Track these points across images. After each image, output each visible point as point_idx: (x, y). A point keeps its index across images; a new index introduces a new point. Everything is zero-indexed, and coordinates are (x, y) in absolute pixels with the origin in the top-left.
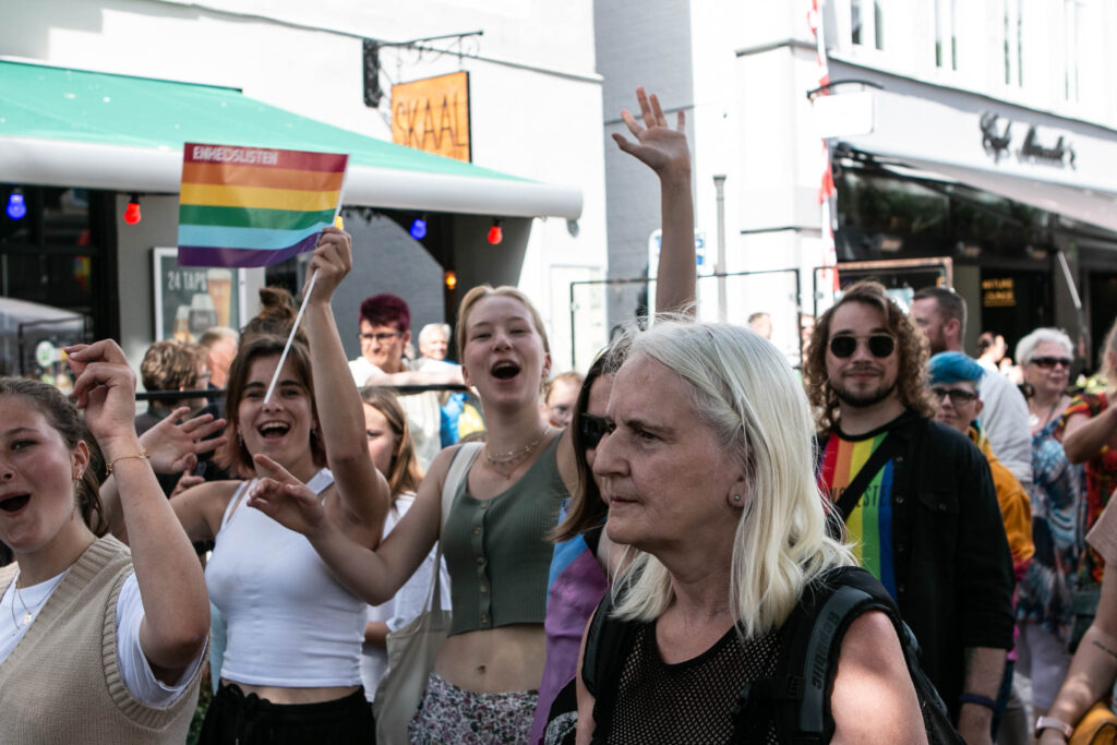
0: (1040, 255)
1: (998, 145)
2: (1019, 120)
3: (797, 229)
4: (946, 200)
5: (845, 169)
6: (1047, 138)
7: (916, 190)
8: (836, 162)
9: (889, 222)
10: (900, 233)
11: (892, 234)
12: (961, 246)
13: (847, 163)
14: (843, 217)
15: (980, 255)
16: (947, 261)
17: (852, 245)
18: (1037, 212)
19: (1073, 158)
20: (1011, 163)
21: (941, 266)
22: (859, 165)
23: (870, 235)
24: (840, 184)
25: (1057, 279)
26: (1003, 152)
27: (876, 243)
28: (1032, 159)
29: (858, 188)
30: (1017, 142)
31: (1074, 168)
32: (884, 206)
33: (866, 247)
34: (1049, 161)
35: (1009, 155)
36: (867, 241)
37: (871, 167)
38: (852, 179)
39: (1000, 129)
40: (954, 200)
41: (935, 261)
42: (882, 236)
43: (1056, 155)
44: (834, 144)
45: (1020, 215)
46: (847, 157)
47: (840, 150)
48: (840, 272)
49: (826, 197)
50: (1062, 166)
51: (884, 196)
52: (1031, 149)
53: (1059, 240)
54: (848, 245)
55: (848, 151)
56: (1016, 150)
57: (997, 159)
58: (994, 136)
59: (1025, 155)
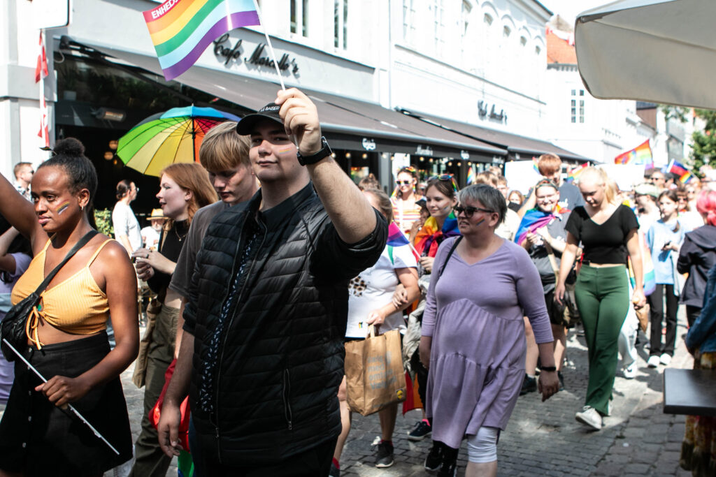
1: (229, 55)
2: (248, 40)
3: (14, 99)
6: (273, 54)
8: (60, 51)
13: (76, 53)
17: (79, 115)
19: (295, 69)
20: (241, 68)
22: (86, 56)
23: (97, 107)
26: (234, 60)
27: (99, 114)
28: (259, 67)
31: (297, 77)
33: (94, 116)
35: (239, 63)
36: (94, 113)
39: (231, 44)
43: (282, 66)
44: (59, 37)
46: (74, 49)
49: (43, 76)
50: (288, 75)
52: (258, 59)
54: (75, 114)
55: (67, 43)
56: (245, 59)
57: (226, 63)
58: (225, 48)
59: (254, 64)
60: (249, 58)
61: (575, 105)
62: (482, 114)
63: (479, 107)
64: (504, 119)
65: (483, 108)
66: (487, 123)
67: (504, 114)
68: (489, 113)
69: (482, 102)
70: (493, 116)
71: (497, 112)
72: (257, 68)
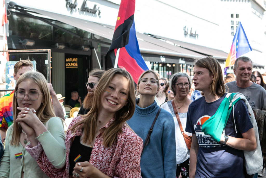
0: (87, 49)
1: (72, 7)
4: (52, 26)
5: (12, 13)
6: (90, 5)
7: (40, 22)
8: (9, 10)
9: (30, 34)
10: (34, 39)
11: (31, 39)
12: (57, 44)
13: (13, 10)
14: (11, 31)
15: (64, 48)
16: (49, 50)
17: (14, 43)
18: (86, 32)
20: (77, 14)
21: (47, 52)
22: (19, 11)
23: (22, 39)
24: (10, 19)
25: (93, 59)
26: (74, 10)
27: (24, 42)
28: (85, 13)
29: (18, 21)
30: (79, 6)
31: (100, 17)
32: (28, 28)
33: (21, 43)
34: (91, 14)
35: (76, 11)
37: (23, 12)
38: (15, 17)
39: (72, 1)
40: (55, 27)
41: (44, 50)
42: (27, 40)
43: (93, 12)
44: (8, 2)
45: (80, 33)
46: (13, 8)
47: (11, 5)
48: (9, 53)
49: (4, 23)
50: (96, 16)
51: (28, 24)
53: (94, 44)
54: (13, 43)
55: (14, 6)
56: (79, 9)
57: (71, 12)
58: (70, 3)
59: (82, 11)
60: (80, 8)
61: (233, 24)
62: (186, 34)
63: (184, 30)
64: (197, 36)
65: (186, 31)
66: (189, 40)
67: (197, 34)
68: (189, 33)
69: (186, 26)
70: (191, 35)
71: (193, 32)
72: (83, 13)
